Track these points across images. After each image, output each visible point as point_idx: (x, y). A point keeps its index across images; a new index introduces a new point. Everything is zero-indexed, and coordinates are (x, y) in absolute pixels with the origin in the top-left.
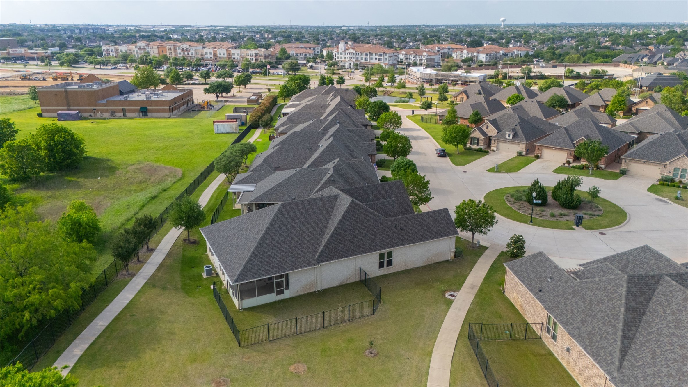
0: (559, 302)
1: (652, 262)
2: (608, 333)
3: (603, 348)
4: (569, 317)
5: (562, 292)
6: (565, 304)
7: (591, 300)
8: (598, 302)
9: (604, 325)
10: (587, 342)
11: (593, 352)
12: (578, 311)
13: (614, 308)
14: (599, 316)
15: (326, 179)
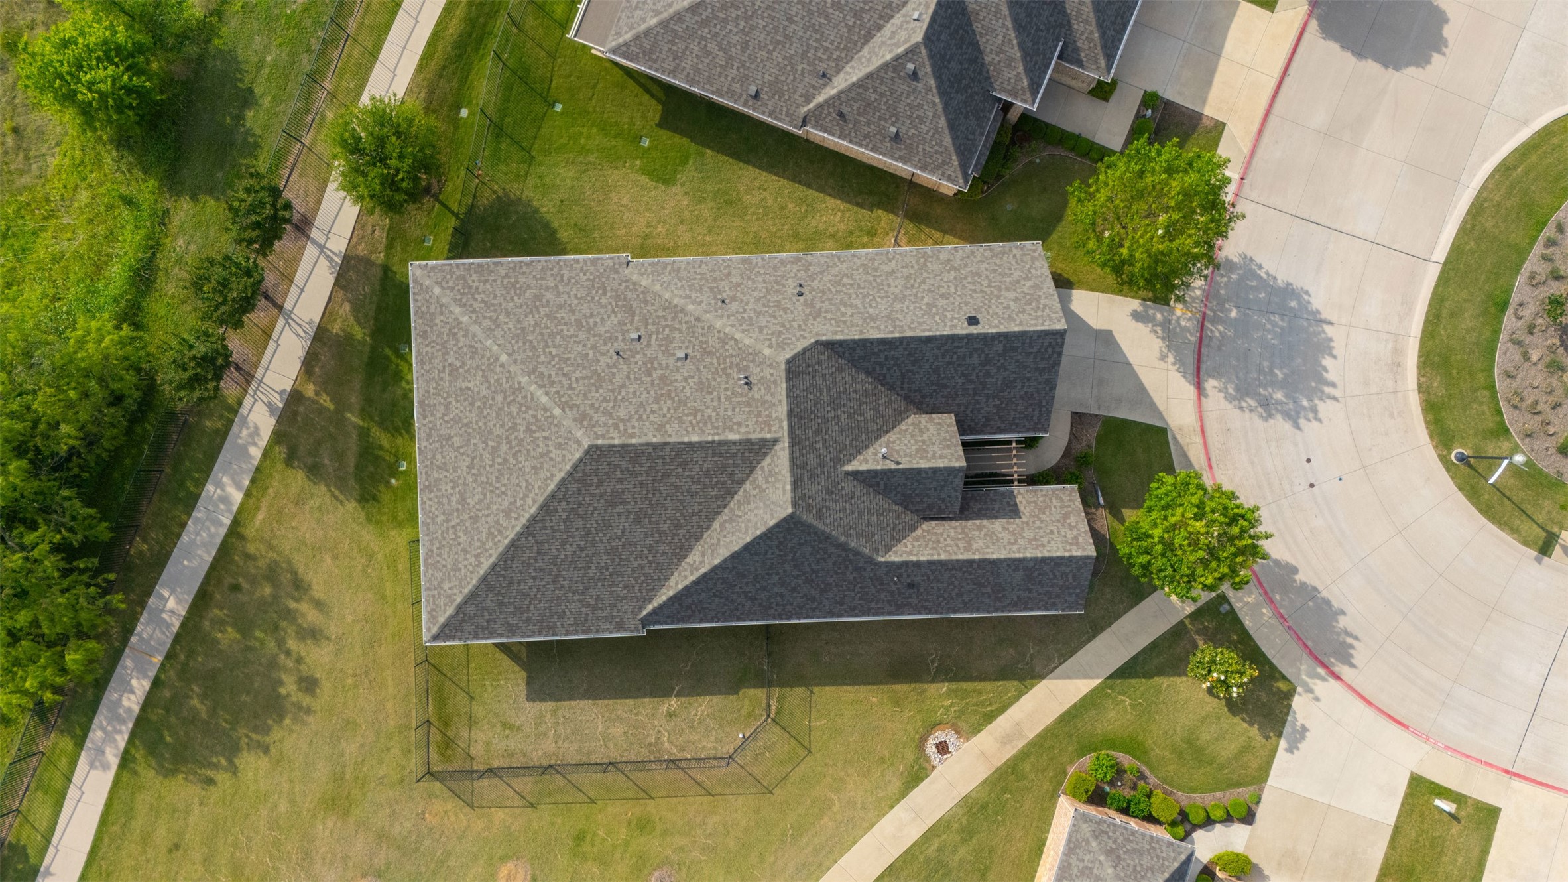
15: (888, 57)
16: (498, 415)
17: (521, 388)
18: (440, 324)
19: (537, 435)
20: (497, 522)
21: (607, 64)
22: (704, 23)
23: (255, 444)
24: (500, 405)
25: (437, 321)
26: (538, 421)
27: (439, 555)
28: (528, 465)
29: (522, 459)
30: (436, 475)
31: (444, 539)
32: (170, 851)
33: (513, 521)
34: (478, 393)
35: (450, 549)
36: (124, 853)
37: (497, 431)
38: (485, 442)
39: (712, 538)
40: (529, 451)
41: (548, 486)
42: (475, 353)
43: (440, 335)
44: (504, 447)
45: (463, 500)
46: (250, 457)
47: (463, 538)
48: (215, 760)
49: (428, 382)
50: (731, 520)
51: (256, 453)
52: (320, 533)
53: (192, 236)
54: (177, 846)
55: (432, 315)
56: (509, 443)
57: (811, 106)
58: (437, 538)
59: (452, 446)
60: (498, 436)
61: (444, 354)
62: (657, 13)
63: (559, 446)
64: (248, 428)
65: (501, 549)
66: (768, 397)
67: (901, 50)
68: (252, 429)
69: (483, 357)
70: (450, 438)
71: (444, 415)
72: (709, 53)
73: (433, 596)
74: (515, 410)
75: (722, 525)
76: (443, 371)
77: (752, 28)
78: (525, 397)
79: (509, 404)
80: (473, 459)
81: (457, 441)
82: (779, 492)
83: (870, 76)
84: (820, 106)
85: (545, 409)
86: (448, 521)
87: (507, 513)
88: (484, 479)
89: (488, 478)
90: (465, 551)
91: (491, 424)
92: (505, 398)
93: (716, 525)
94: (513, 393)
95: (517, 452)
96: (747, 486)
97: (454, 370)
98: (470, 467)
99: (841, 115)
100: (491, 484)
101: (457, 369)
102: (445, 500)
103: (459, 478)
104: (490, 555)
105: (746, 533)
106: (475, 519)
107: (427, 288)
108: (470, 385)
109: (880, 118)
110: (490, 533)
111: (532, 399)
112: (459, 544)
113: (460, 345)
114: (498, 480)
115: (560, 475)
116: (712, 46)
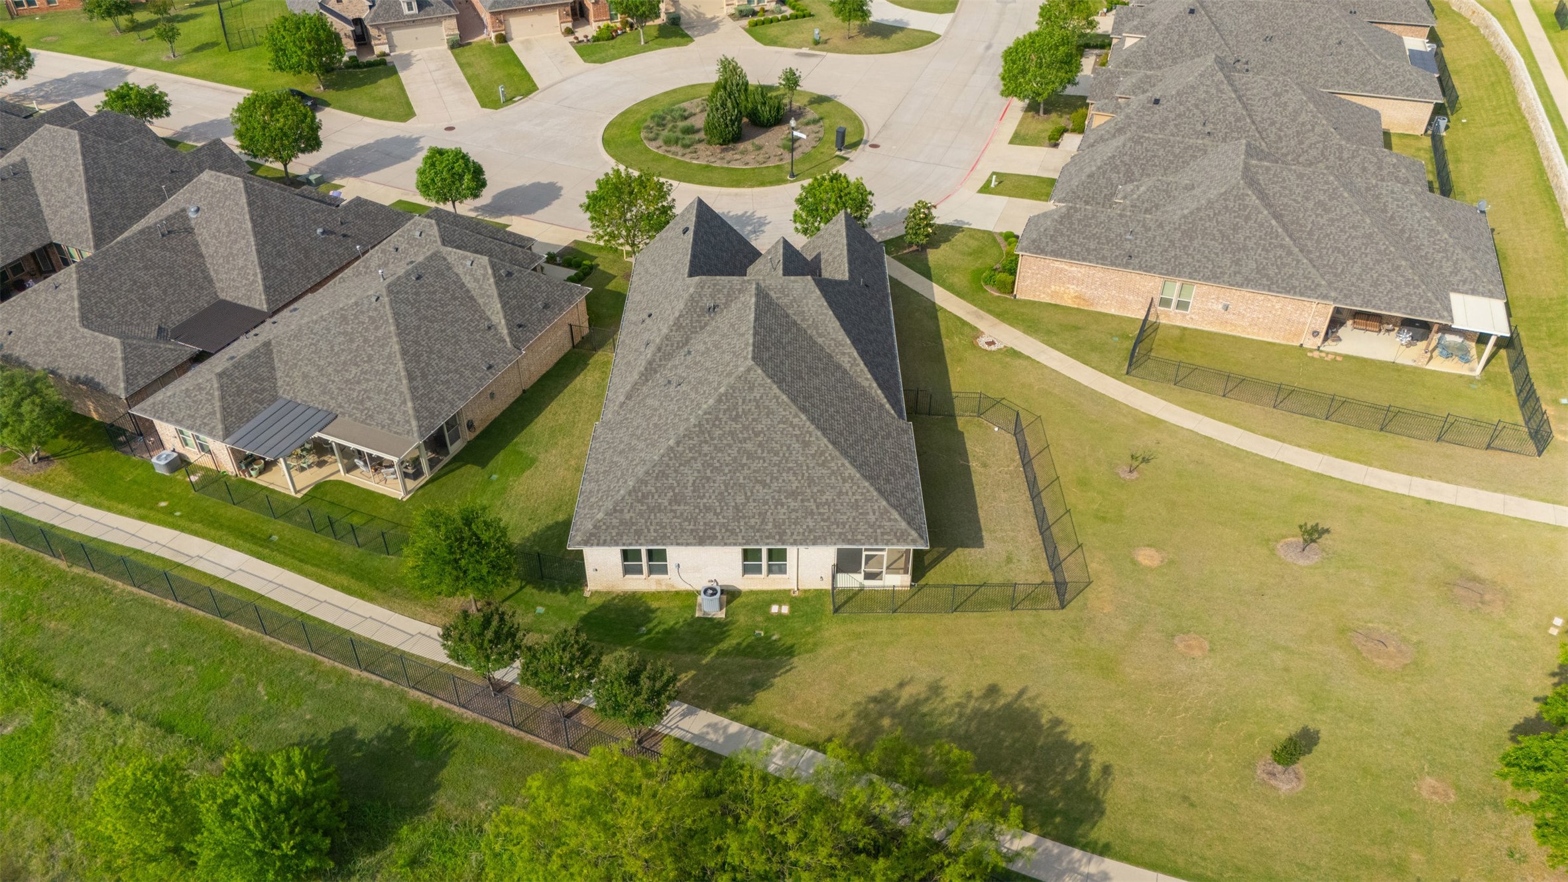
0: (1176, 257)
1: (1161, 153)
2: (1280, 257)
3: (1292, 276)
4: (1210, 267)
5: (1167, 244)
6: (1188, 255)
7: (1220, 231)
8: (1234, 230)
9: (1267, 251)
10: (1265, 281)
11: (1284, 288)
12: (1217, 254)
13: (1261, 225)
14: (1250, 244)
15: (492, 280)
16: (720, 451)
17: (700, 425)
18: (631, 514)
19: (740, 410)
20: (813, 456)
21: (420, 492)
22: (424, 376)
23: (726, 727)
24: (712, 448)
25: (627, 516)
26: (728, 409)
27: (844, 524)
28: (766, 421)
29: (759, 427)
30: (770, 526)
31: (829, 518)
32: (1192, 805)
33: (813, 439)
34: (699, 471)
35: (838, 511)
36: (1208, 853)
37: (734, 453)
38: (743, 466)
39: (830, 345)
40: (754, 420)
41: (783, 402)
42: (663, 472)
43: (641, 514)
44: (749, 446)
45: (793, 494)
46: (739, 734)
47: (828, 496)
48: (1079, 764)
49: (682, 530)
50: (817, 328)
51: (735, 727)
52: (825, 684)
53: (478, 792)
54: (1185, 798)
55: (622, 523)
56: (745, 440)
57: (508, 340)
58: (828, 527)
59: (744, 505)
60: (738, 452)
61: (660, 511)
62: (404, 402)
63: (751, 389)
64: (708, 733)
65: (837, 453)
66: (725, 291)
67: (490, 271)
68: (709, 730)
69: (668, 465)
70: (736, 507)
71: (716, 514)
72: (448, 381)
73: (883, 534)
74: (718, 432)
75: (820, 335)
76: (674, 511)
77: (440, 351)
78: (707, 420)
79: (712, 439)
80: (757, 481)
81: (740, 499)
82: (796, 285)
83: (500, 296)
84: (510, 334)
85: (719, 401)
86: (812, 513)
87: (806, 444)
88: (775, 469)
89: (775, 465)
90: (840, 493)
91: (727, 458)
92: (706, 442)
93: (820, 341)
94: (703, 433)
95: (754, 432)
96: (790, 312)
97: (675, 500)
98: (765, 485)
99: (520, 326)
100: (780, 462)
101: (675, 495)
102: (793, 516)
103: (773, 498)
104: (843, 465)
105: (826, 315)
106: (811, 481)
107: (595, 527)
108: (691, 479)
109: (530, 306)
110: (823, 465)
111: (710, 413)
112: (833, 500)
113: (653, 490)
114: (776, 454)
115: (775, 390)
116: (443, 378)
